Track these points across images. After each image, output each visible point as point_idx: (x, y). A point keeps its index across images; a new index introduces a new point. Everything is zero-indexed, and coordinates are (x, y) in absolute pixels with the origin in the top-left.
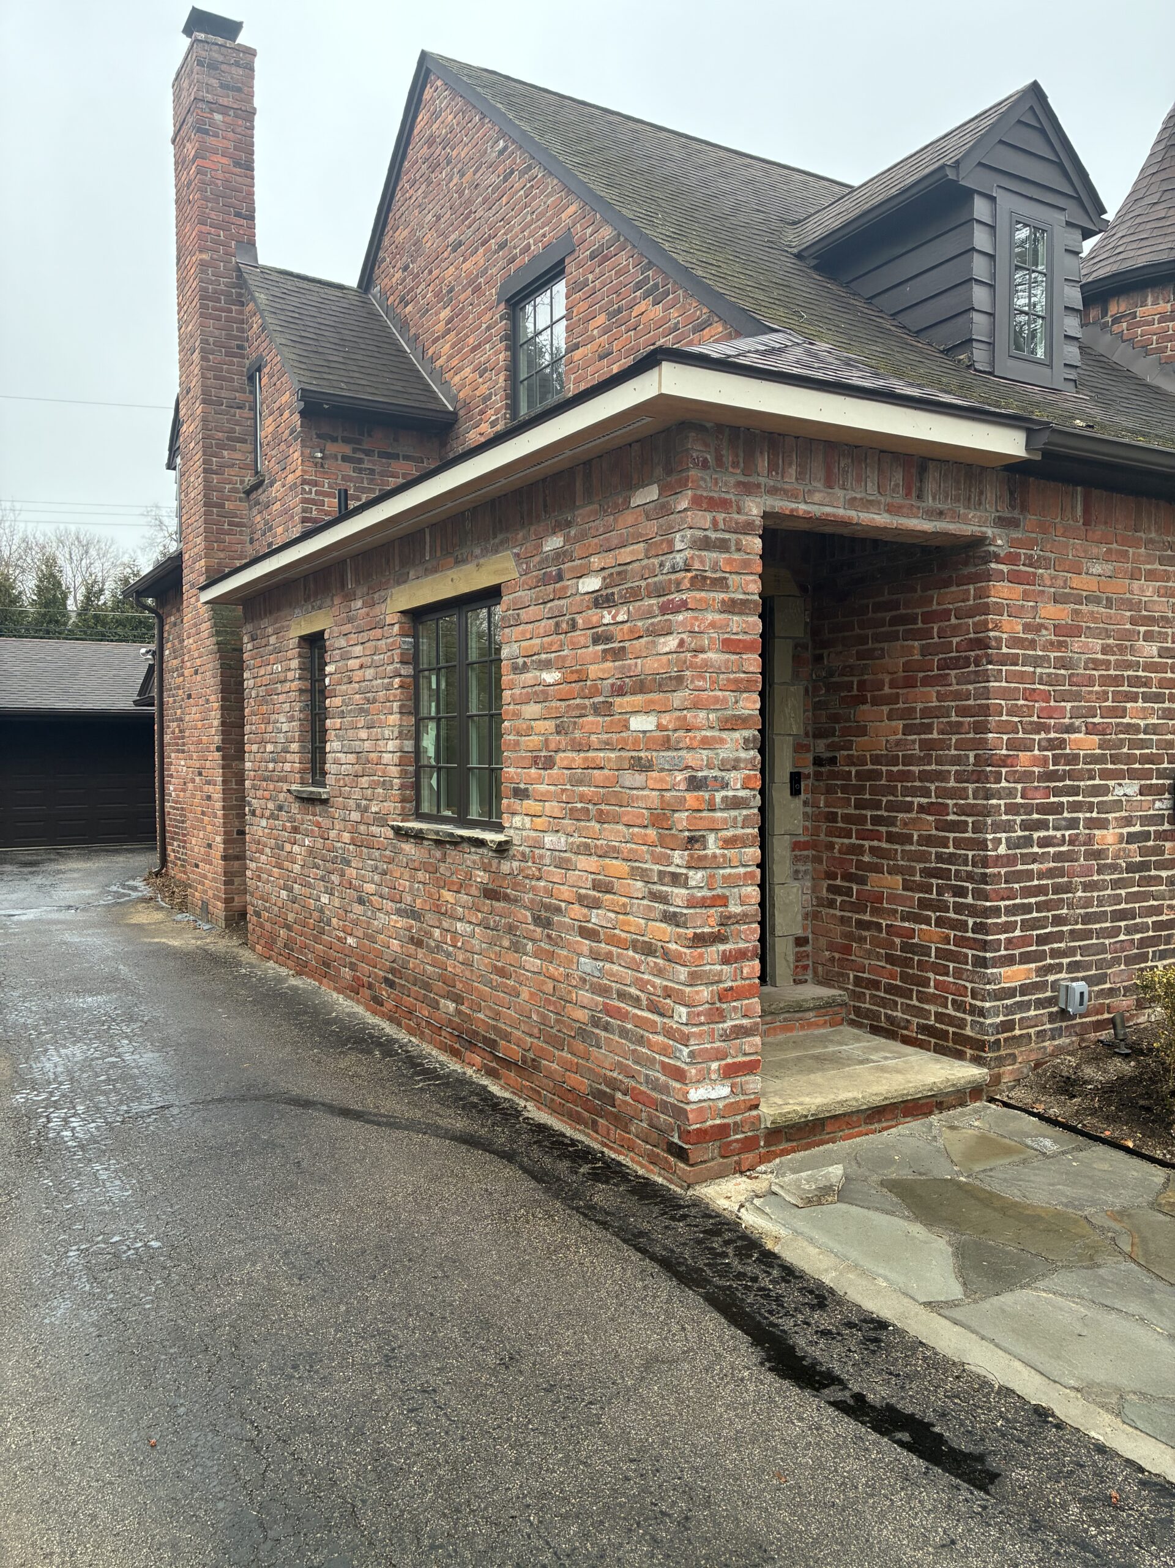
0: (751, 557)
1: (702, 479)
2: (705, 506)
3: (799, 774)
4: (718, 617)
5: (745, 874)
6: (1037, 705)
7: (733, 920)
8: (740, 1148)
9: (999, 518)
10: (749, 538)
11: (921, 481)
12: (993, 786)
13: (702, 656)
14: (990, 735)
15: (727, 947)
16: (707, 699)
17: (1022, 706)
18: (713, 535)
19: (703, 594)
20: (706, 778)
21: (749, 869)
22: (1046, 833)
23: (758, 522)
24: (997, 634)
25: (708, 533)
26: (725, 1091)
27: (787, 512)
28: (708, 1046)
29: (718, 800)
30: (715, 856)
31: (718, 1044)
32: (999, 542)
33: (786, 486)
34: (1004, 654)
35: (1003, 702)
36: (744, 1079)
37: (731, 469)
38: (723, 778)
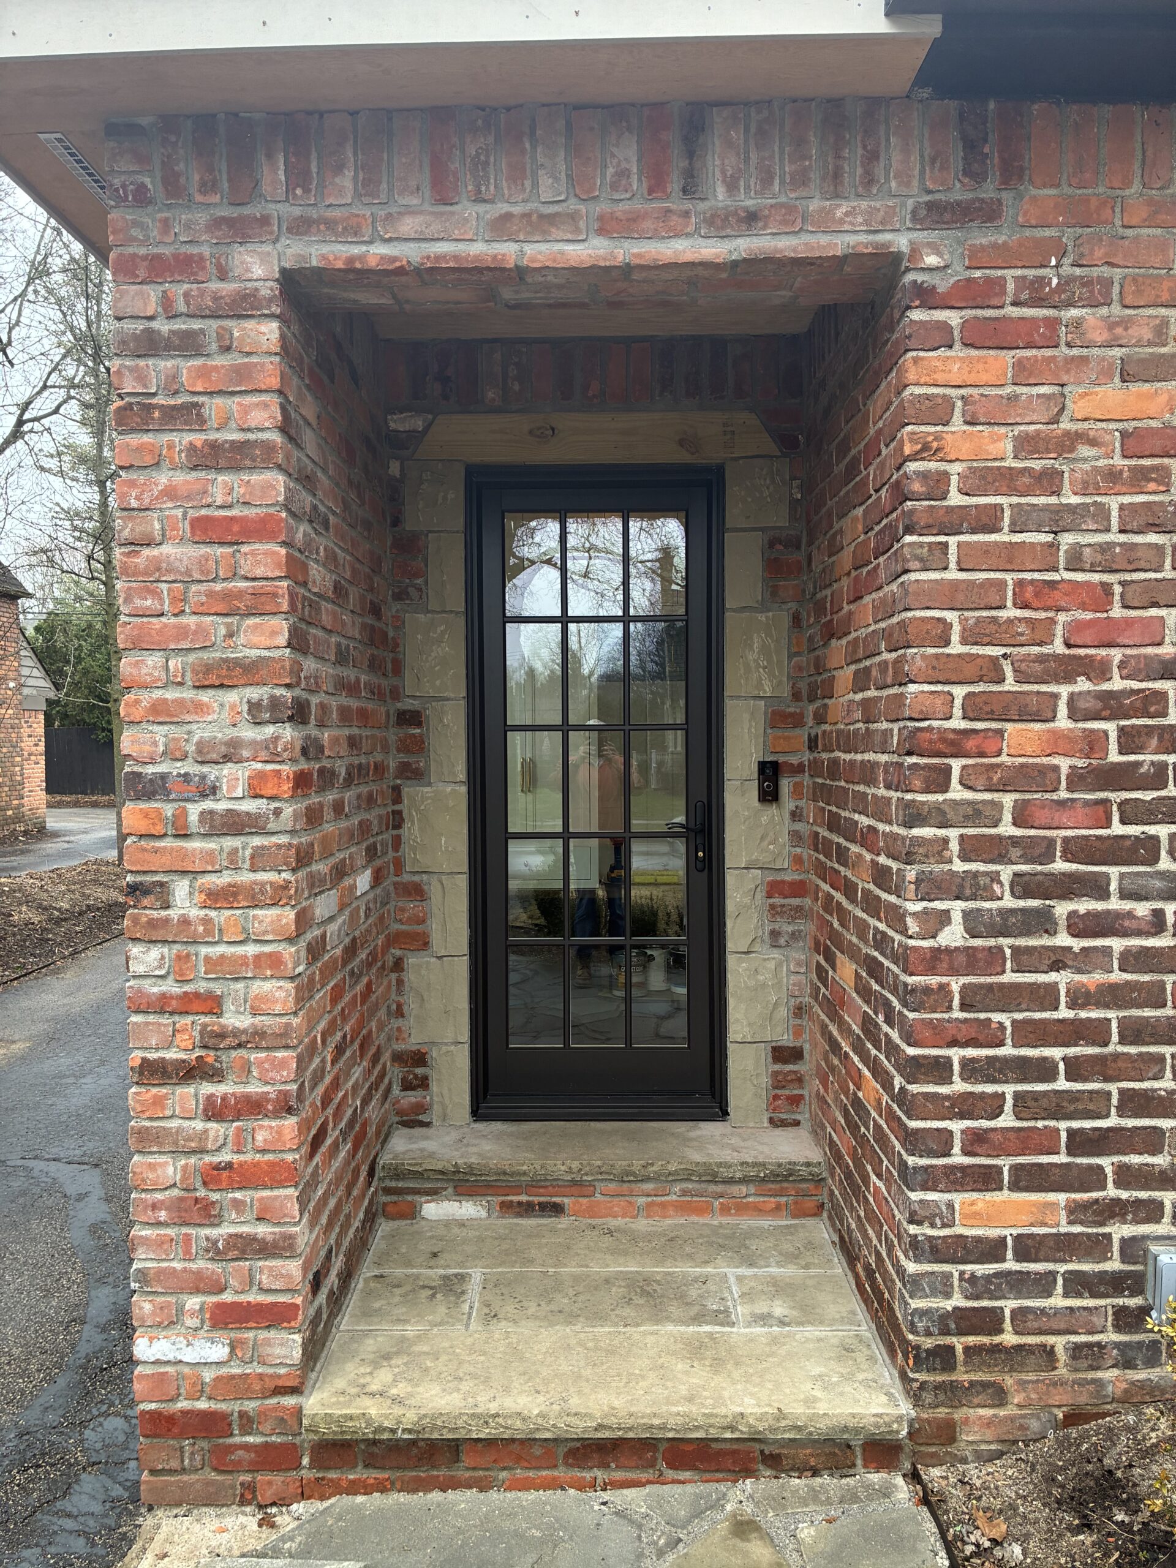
0: (255, 359)
1: (135, 223)
2: (142, 273)
3: (775, 765)
4: (181, 478)
5: (258, 957)
6: (1062, 617)
7: (229, 1041)
8: (251, 1463)
9: (931, 206)
10: (250, 324)
11: (691, 155)
12: (921, 798)
13: (147, 552)
14: (912, 688)
15: (218, 1089)
16: (160, 632)
17: (1010, 621)
18: (163, 326)
19: (147, 438)
20: (164, 777)
21: (267, 949)
22: (1099, 906)
23: (268, 289)
24: (932, 465)
25: (155, 325)
26: (219, 1352)
27: (340, 265)
28: (178, 1265)
29: (193, 817)
30: (185, 921)
31: (200, 1264)
32: (932, 260)
33: (330, 214)
34: (950, 509)
35: (951, 616)
36: (263, 1335)
37: (199, 198)
38: (203, 777)
